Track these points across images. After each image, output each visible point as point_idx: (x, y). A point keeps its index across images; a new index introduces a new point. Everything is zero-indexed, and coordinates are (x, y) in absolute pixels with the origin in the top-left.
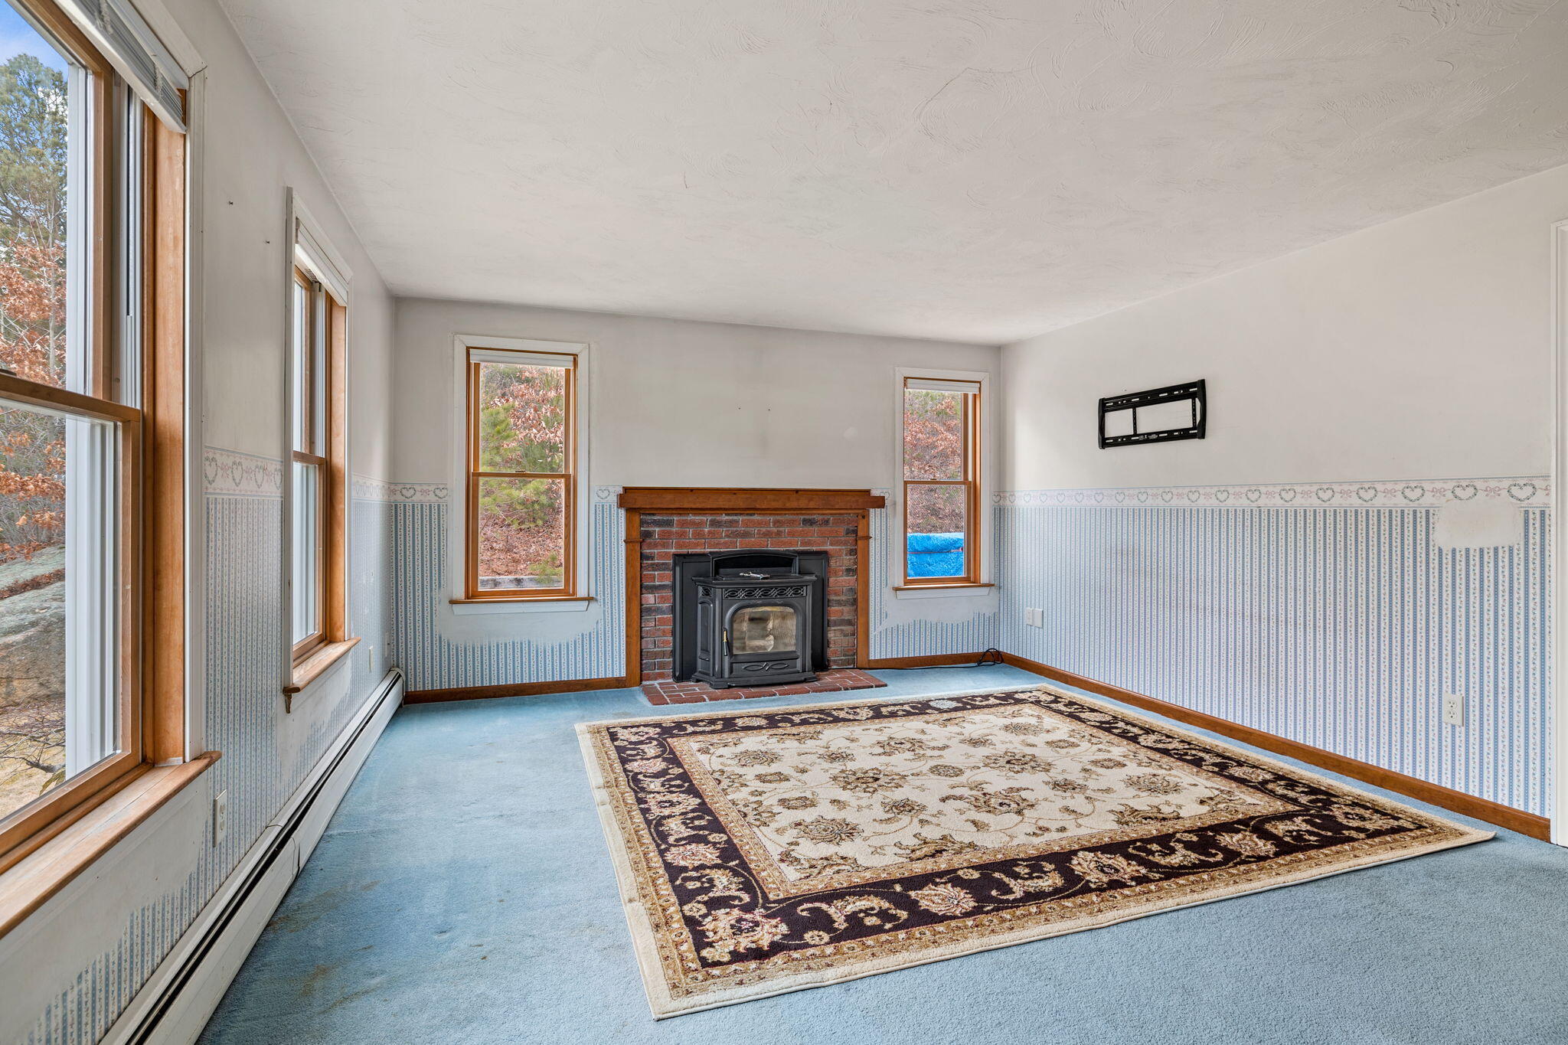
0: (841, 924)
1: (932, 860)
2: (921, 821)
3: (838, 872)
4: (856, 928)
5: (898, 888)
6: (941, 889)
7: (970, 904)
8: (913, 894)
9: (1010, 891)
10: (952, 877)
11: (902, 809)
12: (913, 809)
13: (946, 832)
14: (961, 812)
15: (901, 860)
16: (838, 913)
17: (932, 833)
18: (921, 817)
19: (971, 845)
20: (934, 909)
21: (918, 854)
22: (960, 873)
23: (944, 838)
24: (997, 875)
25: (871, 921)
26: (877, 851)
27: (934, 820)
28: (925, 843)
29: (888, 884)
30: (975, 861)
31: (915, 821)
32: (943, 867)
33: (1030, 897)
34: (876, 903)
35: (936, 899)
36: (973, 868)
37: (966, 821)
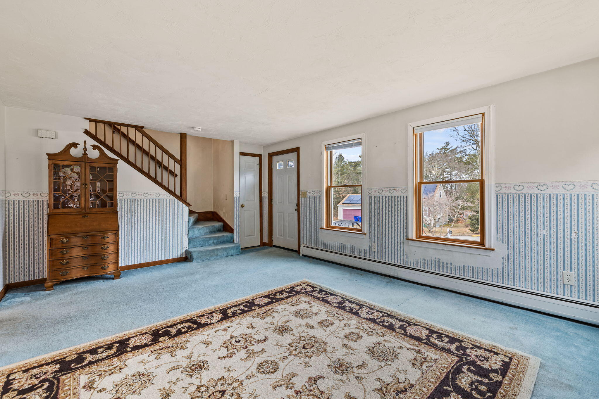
0: (284, 293)
1: (267, 310)
2: (274, 324)
3: (292, 302)
4: (281, 292)
5: (274, 301)
6: (263, 303)
7: (254, 301)
8: (270, 300)
9: (244, 306)
10: (260, 306)
11: (283, 329)
12: (279, 330)
13: (263, 321)
14: (257, 332)
15: (276, 308)
16: (285, 295)
17: (268, 319)
18: (274, 326)
19: (254, 317)
20: (264, 299)
21: (271, 311)
22: (258, 308)
23: (264, 318)
24: (247, 309)
25: (278, 294)
26: (284, 310)
27: (269, 325)
28: (270, 315)
29: (276, 301)
30: (253, 312)
31: (276, 324)
32: (263, 308)
33: (239, 305)
34: (278, 297)
35: (264, 301)
36: (254, 310)
37: (256, 327)
